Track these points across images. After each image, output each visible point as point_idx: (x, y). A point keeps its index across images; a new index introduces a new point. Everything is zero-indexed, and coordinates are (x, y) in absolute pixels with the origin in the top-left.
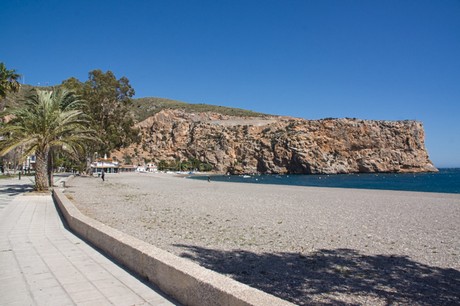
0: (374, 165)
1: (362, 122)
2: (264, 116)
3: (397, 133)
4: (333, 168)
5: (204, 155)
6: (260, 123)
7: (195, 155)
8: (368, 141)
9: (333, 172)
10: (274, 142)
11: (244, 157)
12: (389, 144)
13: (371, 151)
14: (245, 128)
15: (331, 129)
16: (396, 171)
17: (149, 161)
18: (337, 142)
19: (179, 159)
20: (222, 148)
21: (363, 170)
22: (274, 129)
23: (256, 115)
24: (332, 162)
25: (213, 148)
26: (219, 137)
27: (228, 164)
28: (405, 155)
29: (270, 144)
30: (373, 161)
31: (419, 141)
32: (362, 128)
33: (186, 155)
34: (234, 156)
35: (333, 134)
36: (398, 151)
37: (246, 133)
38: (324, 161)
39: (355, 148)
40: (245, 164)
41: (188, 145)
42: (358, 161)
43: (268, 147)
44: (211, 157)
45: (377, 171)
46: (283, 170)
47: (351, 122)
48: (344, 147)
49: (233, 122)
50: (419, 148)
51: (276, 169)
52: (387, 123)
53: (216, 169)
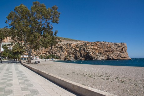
0: (112, 57)
1: (108, 43)
2: (76, 41)
3: (119, 47)
4: (100, 58)
5: (56, 54)
6: (75, 43)
7: (53, 53)
8: (111, 49)
9: (100, 59)
10: (80, 49)
11: (70, 54)
12: (117, 50)
13: (111, 53)
14: (70, 44)
15: (98, 45)
16: (119, 59)
17: (36, 55)
18: (101, 50)
19: (47, 55)
20: (62, 51)
21: (109, 59)
22: (80, 45)
23: (73, 40)
24: (100, 56)
25: (59, 51)
26: (61, 47)
27: (64, 57)
28: (122, 54)
29: (79, 50)
30: (112, 56)
31: (126, 49)
32: (108, 45)
33: (49, 53)
34: (66, 54)
35: (99, 47)
36: (120, 52)
37: (70, 46)
38: (97, 56)
39: (106, 51)
40: (70, 57)
41: (50, 50)
42: (107, 56)
43: (78, 51)
44: (58, 54)
45: (113, 59)
46: (83, 59)
47: (105, 43)
48: (103, 51)
49: (66, 42)
50: (126, 52)
51: (81, 58)
52: (116, 43)
53: (60, 58)
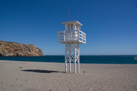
1: (19, 44)
3: (27, 47)
4: (7, 55)
8: (20, 49)
12: (25, 50)
13: (20, 51)
16: (26, 56)
18: (11, 49)
21: (18, 56)
24: (8, 53)
28: (29, 52)
30: (20, 53)
32: (18, 46)
35: (11, 47)
36: (27, 51)
38: (6, 53)
39: (16, 50)
42: (17, 53)
45: (21, 56)
47: (16, 44)
48: (13, 50)
50: (33, 51)
52: (25, 45)
